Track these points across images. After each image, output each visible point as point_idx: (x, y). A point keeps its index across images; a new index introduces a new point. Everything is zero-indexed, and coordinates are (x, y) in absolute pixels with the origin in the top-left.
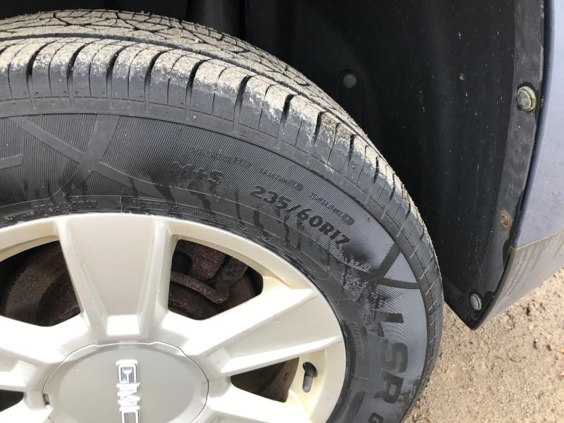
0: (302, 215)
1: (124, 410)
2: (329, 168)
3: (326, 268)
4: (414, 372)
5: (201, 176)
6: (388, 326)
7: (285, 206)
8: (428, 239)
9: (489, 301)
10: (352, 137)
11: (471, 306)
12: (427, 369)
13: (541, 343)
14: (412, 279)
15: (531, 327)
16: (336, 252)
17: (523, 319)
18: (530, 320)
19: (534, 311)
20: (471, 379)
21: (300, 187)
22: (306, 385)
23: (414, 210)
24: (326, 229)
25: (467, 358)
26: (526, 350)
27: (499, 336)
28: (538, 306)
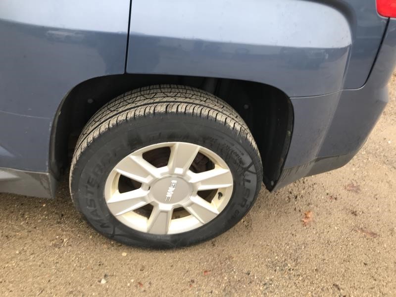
0: (232, 151)
1: (168, 196)
2: (241, 141)
3: (235, 165)
4: (250, 199)
5: (213, 139)
6: (246, 183)
7: (229, 148)
8: (261, 162)
9: (276, 183)
10: (247, 134)
11: (271, 183)
12: (254, 199)
13: (298, 209)
14: (255, 171)
15: (296, 203)
16: (238, 161)
17: (294, 200)
18: (296, 201)
19: (298, 198)
20: (269, 217)
21: (233, 145)
22: (219, 198)
23: (259, 154)
24: (237, 155)
25: (269, 210)
26: (292, 210)
27: (283, 205)
28: (300, 196)
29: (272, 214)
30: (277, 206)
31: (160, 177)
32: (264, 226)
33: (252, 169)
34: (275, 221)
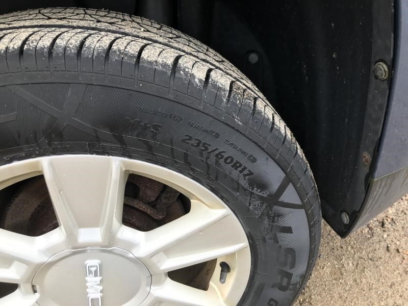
0: (219, 156)
1: (91, 296)
2: (238, 122)
3: (237, 194)
5: (145, 128)
7: (206, 149)
8: (310, 173)
10: (255, 99)
11: (341, 221)
12: (310, 266)
13: (393, 248)
14: (299, 202)
15: (385, 236)
16: (244, 183)
17: (379, 230)
18: (384, 231)
19: (387, 225)
20: (342, 274)
21: (217, 136)
22: (222, 278)
23: (300, 152)
24: (236, 165)
25: (338, 258)
26: (381, 252)
27: (362, 243)
28: (389, 220)
29: (345, 265)
30: (352, 248)
31: (45, 259)
32: (336, 296)
33: (290, 195)
34: (355, 280)
